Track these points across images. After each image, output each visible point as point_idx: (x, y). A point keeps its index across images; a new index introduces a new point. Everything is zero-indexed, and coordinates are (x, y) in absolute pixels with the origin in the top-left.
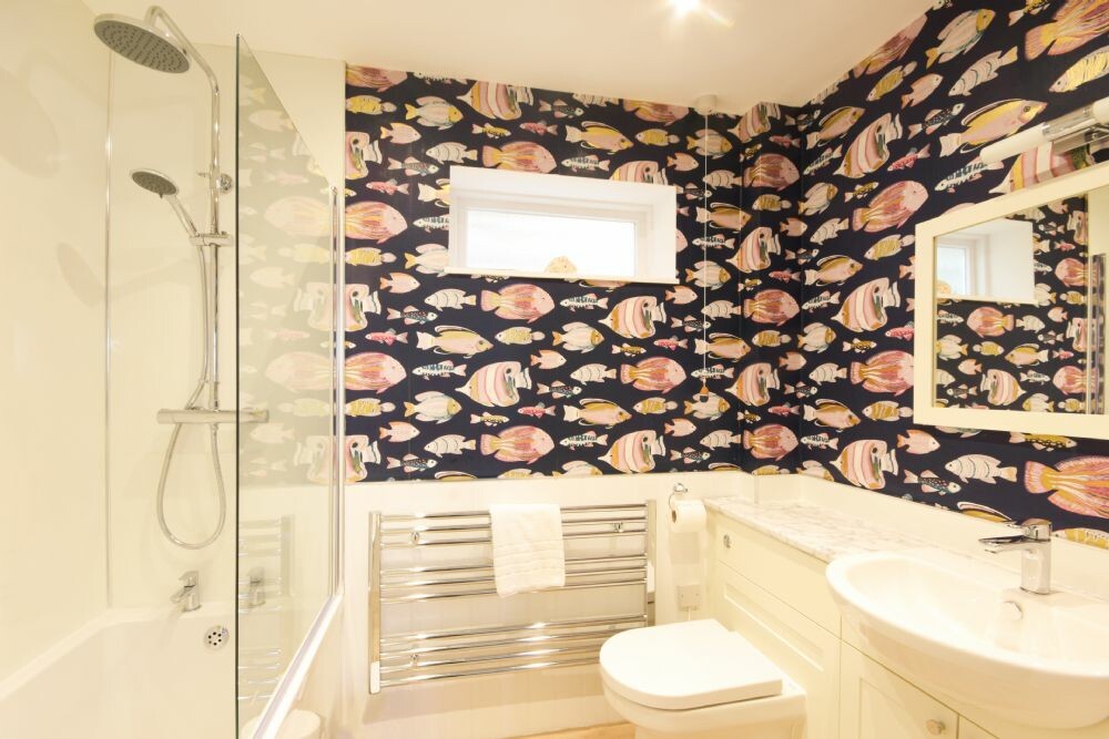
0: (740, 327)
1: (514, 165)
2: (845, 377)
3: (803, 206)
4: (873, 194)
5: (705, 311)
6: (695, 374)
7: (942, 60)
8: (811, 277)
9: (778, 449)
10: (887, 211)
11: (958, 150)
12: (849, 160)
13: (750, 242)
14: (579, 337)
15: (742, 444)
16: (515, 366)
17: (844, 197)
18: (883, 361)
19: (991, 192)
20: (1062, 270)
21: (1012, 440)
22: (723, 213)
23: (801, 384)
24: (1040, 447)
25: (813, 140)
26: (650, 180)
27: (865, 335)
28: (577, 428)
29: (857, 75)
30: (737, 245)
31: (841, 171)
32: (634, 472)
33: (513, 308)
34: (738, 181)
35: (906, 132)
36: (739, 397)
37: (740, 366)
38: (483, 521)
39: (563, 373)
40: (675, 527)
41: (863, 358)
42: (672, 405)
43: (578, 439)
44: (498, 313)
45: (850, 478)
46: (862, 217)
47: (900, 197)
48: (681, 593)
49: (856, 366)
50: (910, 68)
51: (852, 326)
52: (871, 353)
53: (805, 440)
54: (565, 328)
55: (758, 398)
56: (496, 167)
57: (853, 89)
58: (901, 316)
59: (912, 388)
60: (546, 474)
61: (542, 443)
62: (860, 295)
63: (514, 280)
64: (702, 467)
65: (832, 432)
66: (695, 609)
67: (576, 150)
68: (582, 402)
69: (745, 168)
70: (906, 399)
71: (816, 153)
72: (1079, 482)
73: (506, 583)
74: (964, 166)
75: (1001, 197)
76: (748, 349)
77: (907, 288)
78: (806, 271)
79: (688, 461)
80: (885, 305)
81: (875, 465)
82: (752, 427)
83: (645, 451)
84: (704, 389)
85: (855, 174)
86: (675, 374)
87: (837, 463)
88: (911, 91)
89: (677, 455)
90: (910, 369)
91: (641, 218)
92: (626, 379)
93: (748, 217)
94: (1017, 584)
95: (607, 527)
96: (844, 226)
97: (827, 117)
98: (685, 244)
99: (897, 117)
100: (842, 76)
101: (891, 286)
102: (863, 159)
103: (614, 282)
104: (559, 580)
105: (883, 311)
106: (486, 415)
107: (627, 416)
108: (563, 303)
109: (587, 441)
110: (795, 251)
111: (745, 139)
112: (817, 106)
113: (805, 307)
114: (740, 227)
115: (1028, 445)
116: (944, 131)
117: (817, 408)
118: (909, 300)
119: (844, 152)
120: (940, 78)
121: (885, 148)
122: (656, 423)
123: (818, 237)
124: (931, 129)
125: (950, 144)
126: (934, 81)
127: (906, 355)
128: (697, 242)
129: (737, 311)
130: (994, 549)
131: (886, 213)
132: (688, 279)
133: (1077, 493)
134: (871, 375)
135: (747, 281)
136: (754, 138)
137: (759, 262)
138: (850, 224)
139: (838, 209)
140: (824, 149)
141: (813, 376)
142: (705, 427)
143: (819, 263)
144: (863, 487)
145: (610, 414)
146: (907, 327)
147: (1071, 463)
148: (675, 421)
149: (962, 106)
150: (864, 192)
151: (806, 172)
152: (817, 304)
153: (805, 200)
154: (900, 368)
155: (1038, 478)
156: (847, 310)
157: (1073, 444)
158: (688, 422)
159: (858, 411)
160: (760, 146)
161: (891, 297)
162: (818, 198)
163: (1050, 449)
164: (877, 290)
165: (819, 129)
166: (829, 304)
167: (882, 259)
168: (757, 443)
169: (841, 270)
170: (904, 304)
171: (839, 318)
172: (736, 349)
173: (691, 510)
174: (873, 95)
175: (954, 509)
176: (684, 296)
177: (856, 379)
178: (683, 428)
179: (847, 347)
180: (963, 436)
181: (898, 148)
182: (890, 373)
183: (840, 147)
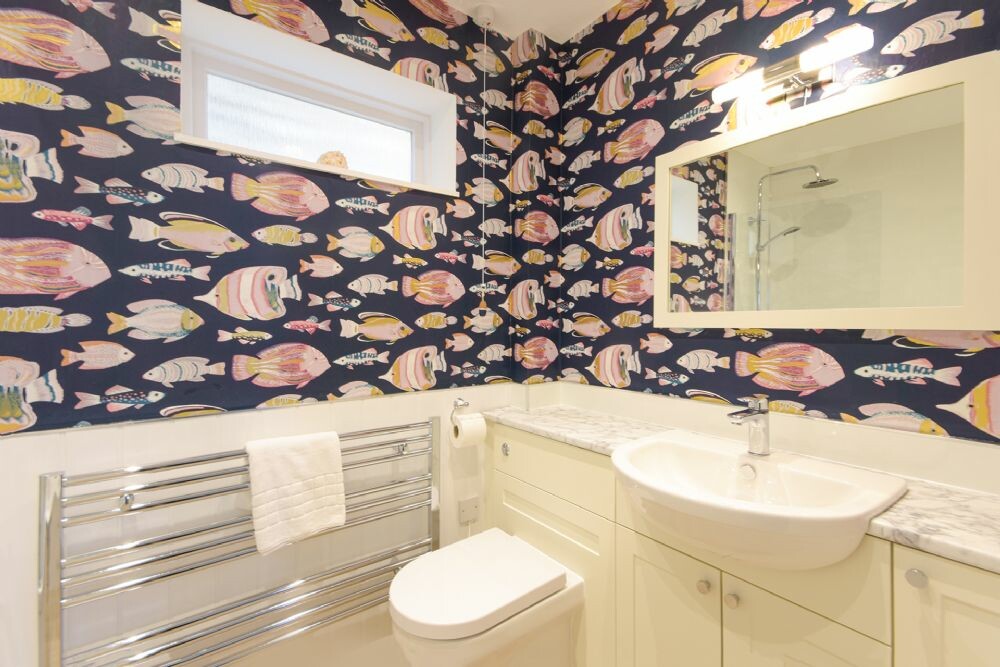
0: (512, 246)
1: (276, 22)
2: (598, 291)
3: (562, 138)
4: (621, 129)
5: (482, 227)
6: (473, 289)
7: (679, 13)
8: (569, 203)
9: (544, 359)
10: (633, 145)
11: (688, 94)
12: (601, 98)
13: (521, 163)
14: (357, 243)
15: (513, 357)
16: (280, 272)
17: (597, 132)
18: (628, 276)
19: (712, 131)
20: (713, 222)
21: (727, 335)
22: (497, 133)
23: (560, 301)
24: (745, 339)
25: (571, 76)
26: (431, 83)
27: (614, 254)
28: (355, 345)
29: (609, 19)
30: (509, 166)
31: (595, 107)
32: (416, 390)
33: (277, 202)
34: (509, 104)
35: (648, 76)
36: (510, 313)
37: (512, 283)
38: (239, 462)
39: (338, 283)
40: (458, 443)
41: (612, 274)
42: (452, 320)
43: (356, 357)
44: (256, 205)
45: (601, 379)
46: (612, 150)
47: (642, 133)
48: (461, 508)
49: (607, 281)
50: (653, 17)
51: (603, 247)
52: (619, 269)
53: (564, 351)
54: (342, 231)
55: (528, 312)
56: (250, 17)
57: (605, 32)
58: (643, 236)
59: (652, 298)
60: (320, 399)
61: (315, 363)
62: (610, 219)
63: (277, 167)
64: (479, 381)
65: (587, 341)
66: (474, 521)
67: (353, 26)
68: (361, 316)
69: (516, 92)
70: (648, 307)
71: (573, 89)
72: (775, 364)
73: (269, 536)
74: (692, 109)
75: (718, 136)
76: (519, 266)
77: (648, 213)
78: (565, 198)
79: (467, 375)
80: (631, 227)
81: (622, 366)
82: (522, 341)
83: (427, 367)
84: (483, 303)
85: (607, 111)
86: (455, 288)
87: (591, 369)
88: (653, 39)
89: (457, 370)
90: (649, 282)
91: (419, 128)
92: (408, 292)
93: (519, 140)
94: (745, 449)
95: (389, 451)
96: (597, 157)
97: (582, 57)
98: (464, 159)
99: (642, 61)
100: (597, 19)
101: (634, 211)
102: (613, 97)
103: (395, 186)
104: (339, 519)
105: (629, 233)
106: (241, 331)
107: (409, 331)
108: (339, 203)
109: (367, 359)
110: (556, 178)
111: (516, 64)
112: (575, 45)
113: (563, 230)
114: (511, 150)
115: (737, 338)
116: (677, 77)
117: (574, 320)
118: (649, 223)
119: (597, 90)
120: (677, 29)
121: (631, 88)
122: (437, 338)
123: (575, 167)
124: (669, 74)
125: (683, 88)
126: (672, 31)
127: (647, 270)
128: (475, 157)
129: (508, 230)
130: (739, 421)
131: (631, 147)
132: (467, 194)
133: (773, 373)
134: (618, 289)
135: (518, 202)
136: (524, 64)
137: (529, 184)
138: (602, 155)
139: (592, 142)
140: (580, 86)
141: (570, 292)
142: (481, 341)
143: (575, 191)
144: (613, 387)
145: (390, 329)
146: (648, 246)
147: (769, 350)
148: (455, 336)
149: (693, 55)
150: (613, 128)
151: (565, 107)
152: (574, 228)
153: (564, 132)
154: (642, 281)
155: (745, 364)
156: (599, 232)
157: (770, 334)
158: (467, 337)
159: (608, 320)
160: (530, 72)
161: (634, 220)
162: (575, 131)
163: (753, 340)
164: (623, 214)
165: (576, 67)
166: (584, 227)
167: (628, 187)
168: (527, 355)
169: (594, 196)
170: (645, 226)
171: (592, 239)
172: (507, 266)
173: (472, 423)
174: (623, 40)
175: (684, 396)
176: (463, 210)
177: (607, 293)
178: (462, 343)
179: (599, 265)
180: (691, 335)
181: (641, 89)
182: (634, 286)
183: (594, 86)
